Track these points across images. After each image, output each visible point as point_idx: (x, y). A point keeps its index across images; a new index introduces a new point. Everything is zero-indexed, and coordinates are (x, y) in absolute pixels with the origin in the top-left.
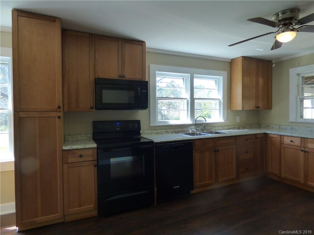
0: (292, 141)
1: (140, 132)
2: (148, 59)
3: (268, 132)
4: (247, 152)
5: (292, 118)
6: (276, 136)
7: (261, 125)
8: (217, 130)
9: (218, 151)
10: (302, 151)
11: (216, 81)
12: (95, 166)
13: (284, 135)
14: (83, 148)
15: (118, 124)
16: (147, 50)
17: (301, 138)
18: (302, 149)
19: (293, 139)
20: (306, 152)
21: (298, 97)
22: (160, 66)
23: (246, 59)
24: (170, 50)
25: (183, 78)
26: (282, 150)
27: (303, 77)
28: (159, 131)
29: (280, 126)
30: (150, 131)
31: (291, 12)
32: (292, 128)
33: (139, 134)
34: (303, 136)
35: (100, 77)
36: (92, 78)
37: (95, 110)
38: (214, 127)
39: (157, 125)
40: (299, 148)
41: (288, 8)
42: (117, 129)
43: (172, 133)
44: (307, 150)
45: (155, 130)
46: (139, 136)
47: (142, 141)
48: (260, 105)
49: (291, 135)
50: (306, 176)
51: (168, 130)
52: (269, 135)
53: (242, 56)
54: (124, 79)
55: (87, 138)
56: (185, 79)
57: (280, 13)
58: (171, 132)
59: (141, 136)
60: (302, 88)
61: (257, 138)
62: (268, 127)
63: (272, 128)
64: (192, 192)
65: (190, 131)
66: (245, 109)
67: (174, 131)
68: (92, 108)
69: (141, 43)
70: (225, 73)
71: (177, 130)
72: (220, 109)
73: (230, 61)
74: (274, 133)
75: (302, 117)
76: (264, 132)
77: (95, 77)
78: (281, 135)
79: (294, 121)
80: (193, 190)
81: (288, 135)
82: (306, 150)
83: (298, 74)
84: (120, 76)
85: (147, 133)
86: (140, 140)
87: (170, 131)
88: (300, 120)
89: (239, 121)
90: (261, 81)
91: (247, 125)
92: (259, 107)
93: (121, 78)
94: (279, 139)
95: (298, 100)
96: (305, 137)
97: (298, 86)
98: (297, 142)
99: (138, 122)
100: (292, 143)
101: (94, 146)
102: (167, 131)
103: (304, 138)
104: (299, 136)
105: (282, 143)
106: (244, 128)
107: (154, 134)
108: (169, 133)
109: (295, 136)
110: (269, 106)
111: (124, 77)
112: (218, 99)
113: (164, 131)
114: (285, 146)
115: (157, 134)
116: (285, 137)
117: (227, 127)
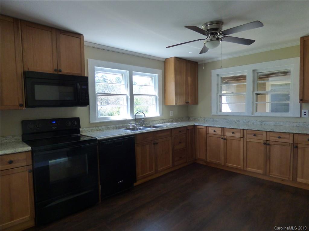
0: (215, 131)
1: (80, 130)
2: (87, 53)
3: (196, 124)
4: (180, 143)
5: (214, 112)
6: (203, 127)
7: (189, 118)
8: (155, 124)
9: (157, 144)
10: (222, 138)
11: (152, 78)
12: (30, 172)
13: (209, 126)
14: (14, 152)
15: (55, 122)
16: (85, 44)
17: (222, 128)
18: (222, 137)
19: (216, 129)
20: (225, 139)
21: (218, 94)
22: (99, 62)
23: (178, 59)
25: (122, 75)
26: (208, 139)
27: (221, 78)
28: (100, 128)
29: (205, 118)
30: (91, 128)
31: (216, 24)
32: (214, 120)
33: (79, 132)
35: (30, 70)
36: (20, 71)
37: (25, 108)
38: (151, 121)
39: (97, 121)
40: (220, 137)
41: (215, 20)
42: (53, 128)
43: (113, 129)
44: (226, 138)
45: (96, 127)
46: (79, 134)
47: (82, 139)
48: (189, 101)
49: (214, 126)
50: (226, 159)
51: (109, 126)
52: (197, 126)
53: (175, 57)
54: (60, 73)
55: (14, 140)
56: (124, 76)
57: (208, 24)
59: (81, 134)
60: (221, 87)
61: (188, 130)
62: (195, 119)
63: (199, 120)
64: (135, 184)
65: (131, 126)
66: (177, 104)
67: (115, 127)
68: (21, 105)
69: (79, 36)
70: (160, 71)
71: (118, 125)
72: (156, 105)
73: (164, 60)
74: (201, 125)
75: (221, 110)
76: (193, 124)
77: (23, 70)
78: (206, 126)
79: (215, 114)
80: (136, 182)
81: (212, 126)
82: (225, 137)
83: (218, 75)
84: (55, 70)
85: (87, 130)
86: (80, 138)
87: (111, 127)
88: (219, 113)
89: (172, 116)
90: (189, 79)
91: (179, 118)
92: (188, 103)
93: (56, 73)
94: (205, 130)
95: (218, 96)
96: (224, 127)
97: (218, 85)
98: (219, 132)
99: (78, 119)
100: (215, 133)
101: (28, 149)
103: (224, 128)
104: (220, 127)
105: (207, 133)
106: (177, 121)
107: (95, 131)
108: (110, 129)
109: (217, 126)
110: (196, 102)
111: (60, 71)
112: (154, 95)
113: (105, 128)
114: (210, 135)
115: (97, 131)
116: (209, 128)
117: (163, 121)
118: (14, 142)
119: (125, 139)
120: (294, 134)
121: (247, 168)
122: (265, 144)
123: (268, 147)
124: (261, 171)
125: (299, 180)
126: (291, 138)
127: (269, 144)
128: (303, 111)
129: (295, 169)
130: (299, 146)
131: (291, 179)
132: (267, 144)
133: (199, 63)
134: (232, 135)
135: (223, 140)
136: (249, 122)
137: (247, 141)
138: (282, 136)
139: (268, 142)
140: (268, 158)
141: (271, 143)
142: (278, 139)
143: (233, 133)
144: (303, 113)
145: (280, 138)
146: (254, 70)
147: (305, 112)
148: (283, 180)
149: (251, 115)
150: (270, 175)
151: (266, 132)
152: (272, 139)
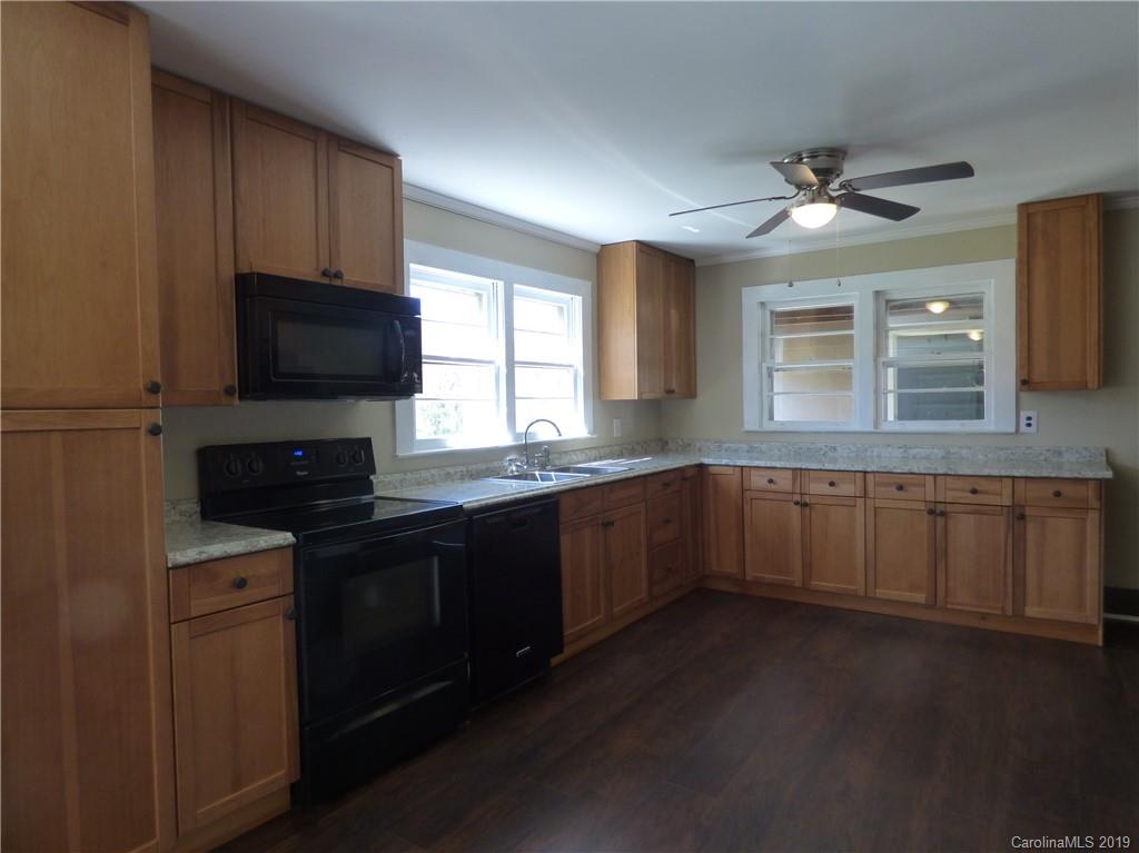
0: (771, 481)
1: (371, 482)
3: (706, 461)
4: (668, 521)
5: (751, 421)
6: (730, 471)
7: (667, 443)
8: (579, 463)
9: (612, 523)
10: (797, 503)
11: (561, 309)
12: (288, 617)
13: (750, 467)
14: (250, 549)
15: (300, 453)
17: (794, 470)
18: (797, 498)
19: (773, 475)
20: (805, 505)
21: (764, 365)
23: (646, 249)
24: (440, 191)
25: (478, 294)
26: (747, 508)
27: (772, 312)
28: (425, 474)
29: (720, 442)
31: (828, 156)
32: (751, 447)
33: (369, 488)
34: (799, 466)
35: (257, 269)
36: (228, 272)
37: (237, 402)
38: (565, 452)
39: (416, 452)
40: (790, 497)
42: (299, 473)
43: (462, 478)
44: (808, 501)
45: (412, 471)
46: (371, 496)
47: (382, 513)
48: (674, 386)
49: (768, 465)
50: (808, 567)
51: (451, 470)
52: (711, 468)
53: (637, 241)
54: (337, 283)
55: (177, 518)
56: (484, 297)
57: (804, 155)
58: (459, 475)
59: (378, 493)
60: (772, 340)
61: (685, 479)
62: (686, 448)
63: (700, 450)
64: (555, 661)
65: (514, 468)
66: (645, 396)
67: (468, 471)
68: (229, 391)
69: (386, 159)
70: (587, 286)
71: (475, 467)
72: (576, 398)
73: (597, 251)
74: (724, 462)
75: (771, 417)
76: (697, 462)
77: (235, 269)
78: (742, 467)
79: (756, 428)
80: (562, 652)
81: (762, 464)
82: (807, 499)
83: (763, 304)
84: (325, 274)
85: (389, 483)
86: (373, 509)
87: (456, 473)
88: (768, 426)
89: (620, 434)
90: (674, 313)
91: (638, 443)
92: (673, 391)
93: (325, 281)
94: (736, 478)
95: (765, 371)
96: (804, 467)
97: (763, 335)
98: (785, 482)
99: (366, 444)
100: (773, 486)
101: (285, 539)
102: (448, 473)
103: (801, 469)
104: (788, 466)
105: (746, 486)
106: (632, 453)
107: (411, 484)
108: (455, 480)
109: (778, 466)
110: (690, 392)
111: (338, 275)
112: (570, 366)
113: (439, 475)
114: (754, 495)
115: (419, 484)
116: (753, 472)
117: (594, 453)
118: (179, 522)
119: (533, 507)
120: (1014, 478)
121: (877, 591)
122: (931, 512)
123: (940, 521)
124: (921, 598)
125: (1031, 611)
126: (1007, 491)
127: (943, 514)
128: (1024, 415)
129: (1020, 581)
130: (1028, 512)
131: (1009, 612)
132: (937, 512)
133: (697, 265)
134: (831, 491)
135: (798, 508)
136: (866, 450)
137: (875, 508)
138: (980, 486)
139: (940, 507)
140: (939, 553)
141: (948, 510)
142: (970, 495)
143: (832, 484)
144: (1023, 421)
145: (974, 492)
146: (877, 293)
147: (1029, 418)
148: (984, 617)
149: (871, 429)
150: (949, 606)
151: (935, 475)
152: (950, 496)
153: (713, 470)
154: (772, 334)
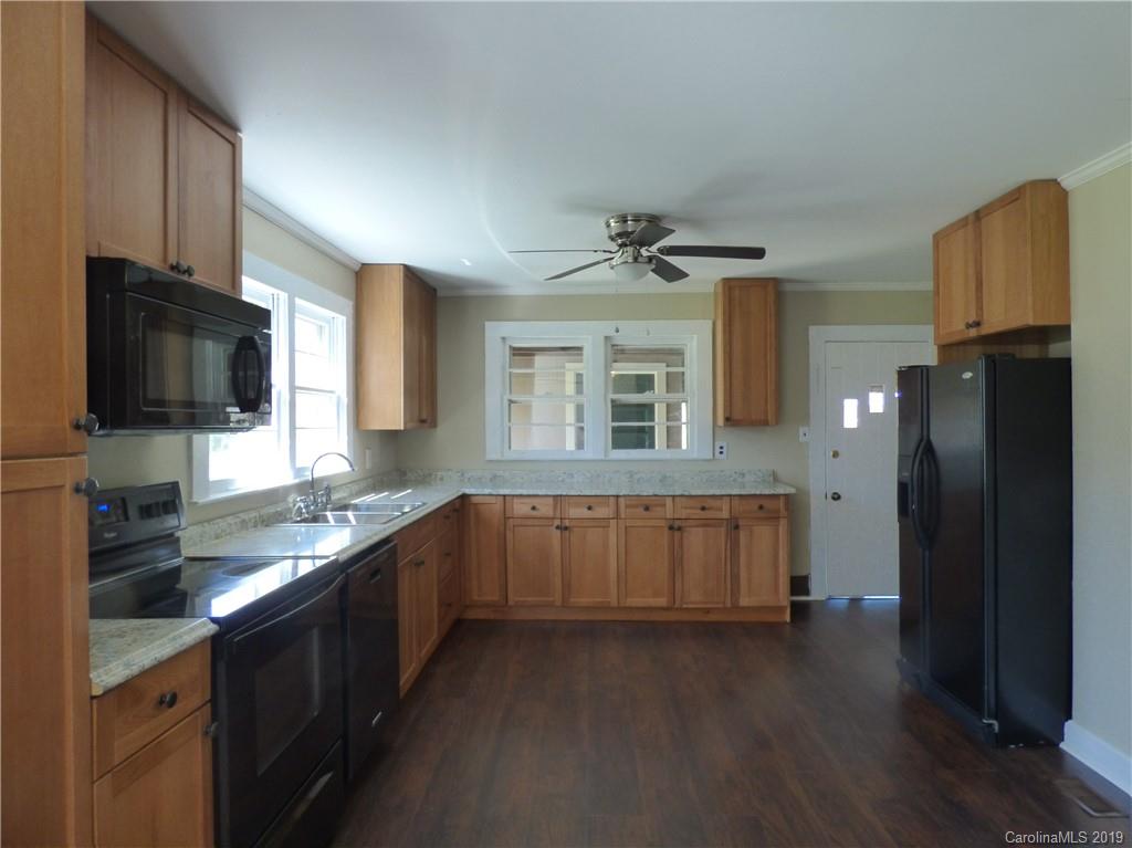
0: (533, 508)
1: (179, 541)
3: (468, 491)
5: (493, 451)
6: (493, 500)
10: (557, 527)
13: (513, 496)
15: (105, 507)
17: (555, 497)
18: (558, 522)
19: (535, 502)
20: (566, 528)
21: (505, 397)
26: (509, 535)
27: (511, 347)
29: (462, 473)
30: (197, 529)
32: (494, 476)
34: (559, 493)
39: (212, 497)
40: (551, 522)
42: (106, 535)
43: (255, 526)
44: (567, 525)
45: (211, 521)
48: (425, 415)
49: (531, 492)
50: (567, 587)
51: (245, 517)
53: (404, 265)
54: (185, 278)
58: (252, 522)
59: (184, 552)
60: (511, 374)
66: (408, 426)
67: (260, 517)
69: (232, 134)
70: (349, 305)
71: (265, 511)
72: (339, 428)
73: (357, 269)
74: (487, 491)
76: (460, 493)
78: (504, 496)
79: (499, 457)
81: (525, 492)
82: (567, 523)
83: (504, 339)
87: (249, 520)
88: (509, 455)
89: (370, 467)
92: (424, 421)
94: (498, 507)
95: (506, 403)
96: (563, 494)
97: (502, 368)
98: (546, 509)
100: (534, 513)
102: (244, 521)
103: (561, 496)
104: (549, 493)
105: (508, 514)
107: (211, 538)
109: (541, 493)
110: (433, 418)
111: (189, 271)
112: (331, 392)
113: (235, 523)
114: (519, 522)
115: (218, 536)
116: (515, 500)
119: (383, 553)
120: (730, 496)
121: (629, 600)
122: (671, 528)
123: (677, 534)
124: (662, 601)
125: (744, 601)
126: (726, 507)
127: (679, 529)
128: (718, 445)
129: (735, 578)
130: (741, 523)
131: (729, 605)
132: (675, 528)
133: (438, 294)
134: (586, 513)
135: (559, 531)
136: (598, 476)
137: (626, 528)
138: (710, 503)
139: (677, 524)
140: (676, 563)
141: (683, 525)
142: (699, 511)
143: (590, 508)
144: (718, 450)
145: (703, 509)
146: (607, 338)
147: (721, 448)
148: (708, 611)
149: (602, 457)
150: (685, 606)
151: (674, 496)
152: (684, 514)
153: (474, 500)
154: (510, 367)
